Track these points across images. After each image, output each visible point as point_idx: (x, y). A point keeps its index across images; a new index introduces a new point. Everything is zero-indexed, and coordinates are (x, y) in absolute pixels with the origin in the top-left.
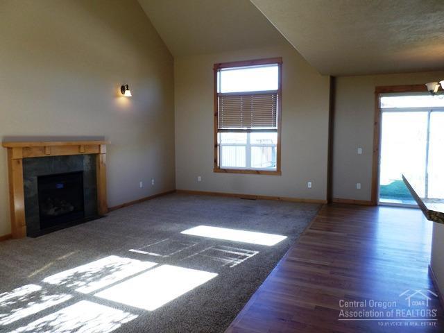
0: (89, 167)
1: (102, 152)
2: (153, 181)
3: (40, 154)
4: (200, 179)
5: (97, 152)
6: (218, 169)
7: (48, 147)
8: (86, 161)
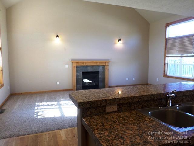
0: (102, 71)
1: (106, 65)
2: (134, 78)
3: (82, 65)
4: (157, 79)
5: (105, 65)
6: (166, 76)
7: (85, 62)
8: (101, 68)
